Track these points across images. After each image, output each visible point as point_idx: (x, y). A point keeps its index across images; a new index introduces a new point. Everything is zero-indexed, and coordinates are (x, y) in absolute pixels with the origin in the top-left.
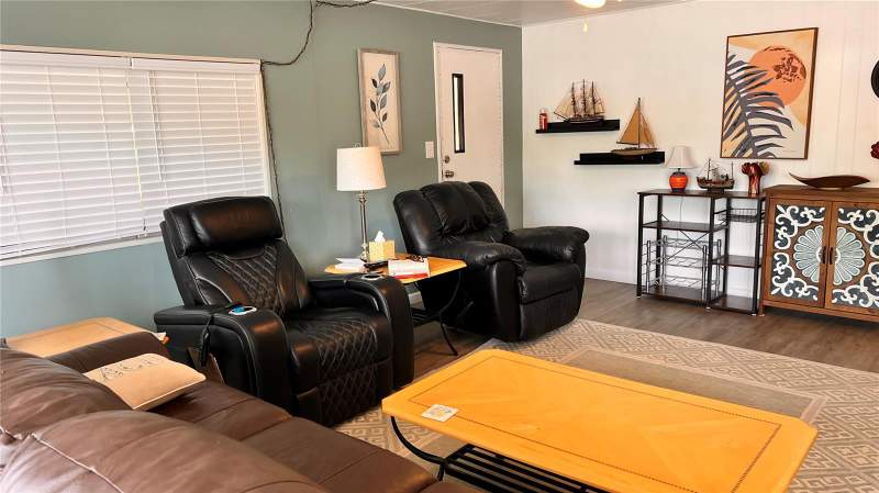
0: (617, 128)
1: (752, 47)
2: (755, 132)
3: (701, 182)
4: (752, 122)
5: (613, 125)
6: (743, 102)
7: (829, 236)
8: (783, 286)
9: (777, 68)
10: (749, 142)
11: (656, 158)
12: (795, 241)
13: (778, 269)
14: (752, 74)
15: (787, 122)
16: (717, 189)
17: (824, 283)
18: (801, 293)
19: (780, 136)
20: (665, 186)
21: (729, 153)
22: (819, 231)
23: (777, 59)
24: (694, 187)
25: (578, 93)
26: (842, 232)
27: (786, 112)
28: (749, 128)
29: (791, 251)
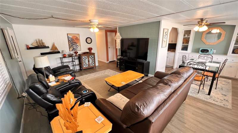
0: (49, 48)
1: (72, 35)
2: (74, 47)
3: (68, 55)
4: (73, 46)
5: (48, 47)
6: (72, 43)
7: (88, 59)
8: (85, 66)
9: (75, 39)
10: (74, 49)
11: (59, 52)
12: (85, 60)
13: (84, 64)
14: (72, 39)
15: (78, 46)
16: (70, 56)
17: (89, 64)
18: (87, 66)
19: (77, 48)
20: (61, 56)
21: (71, 50)
22: (87, 58)
23: (75, 37)
24: (67, 56)
25: (37, 41)
26: (90, 58)
27: (78, 45)
28: (73, 47)
29: (85, 62)
